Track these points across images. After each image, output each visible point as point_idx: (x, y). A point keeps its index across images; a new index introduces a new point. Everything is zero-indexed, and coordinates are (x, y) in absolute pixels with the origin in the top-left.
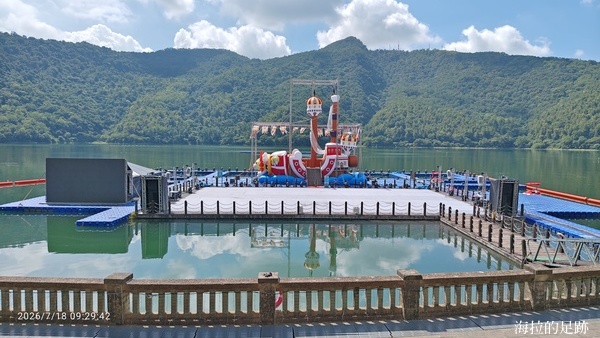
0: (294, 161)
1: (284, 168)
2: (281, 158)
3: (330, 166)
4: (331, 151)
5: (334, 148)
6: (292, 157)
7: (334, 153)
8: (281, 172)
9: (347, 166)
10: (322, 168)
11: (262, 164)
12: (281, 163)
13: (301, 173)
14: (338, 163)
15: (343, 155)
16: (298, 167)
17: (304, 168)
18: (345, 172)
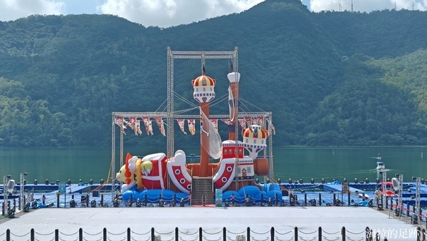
0: (174, 168)
1: (160, 178)
2: (155, 163)
3: (227, 174)
4: (229, 152)
5: (233, 148)
6: (171, 162)
7: (232, 156)
8: (156, 185)
9: (252, 174)
10: (215, 178)
11: (128, 173)
12: (154, 172)
13: (184, 186)
14: (238, 170)
15: (246, 158)
16: (179, 177)
17: (189, 179)
18: (250, 183)
